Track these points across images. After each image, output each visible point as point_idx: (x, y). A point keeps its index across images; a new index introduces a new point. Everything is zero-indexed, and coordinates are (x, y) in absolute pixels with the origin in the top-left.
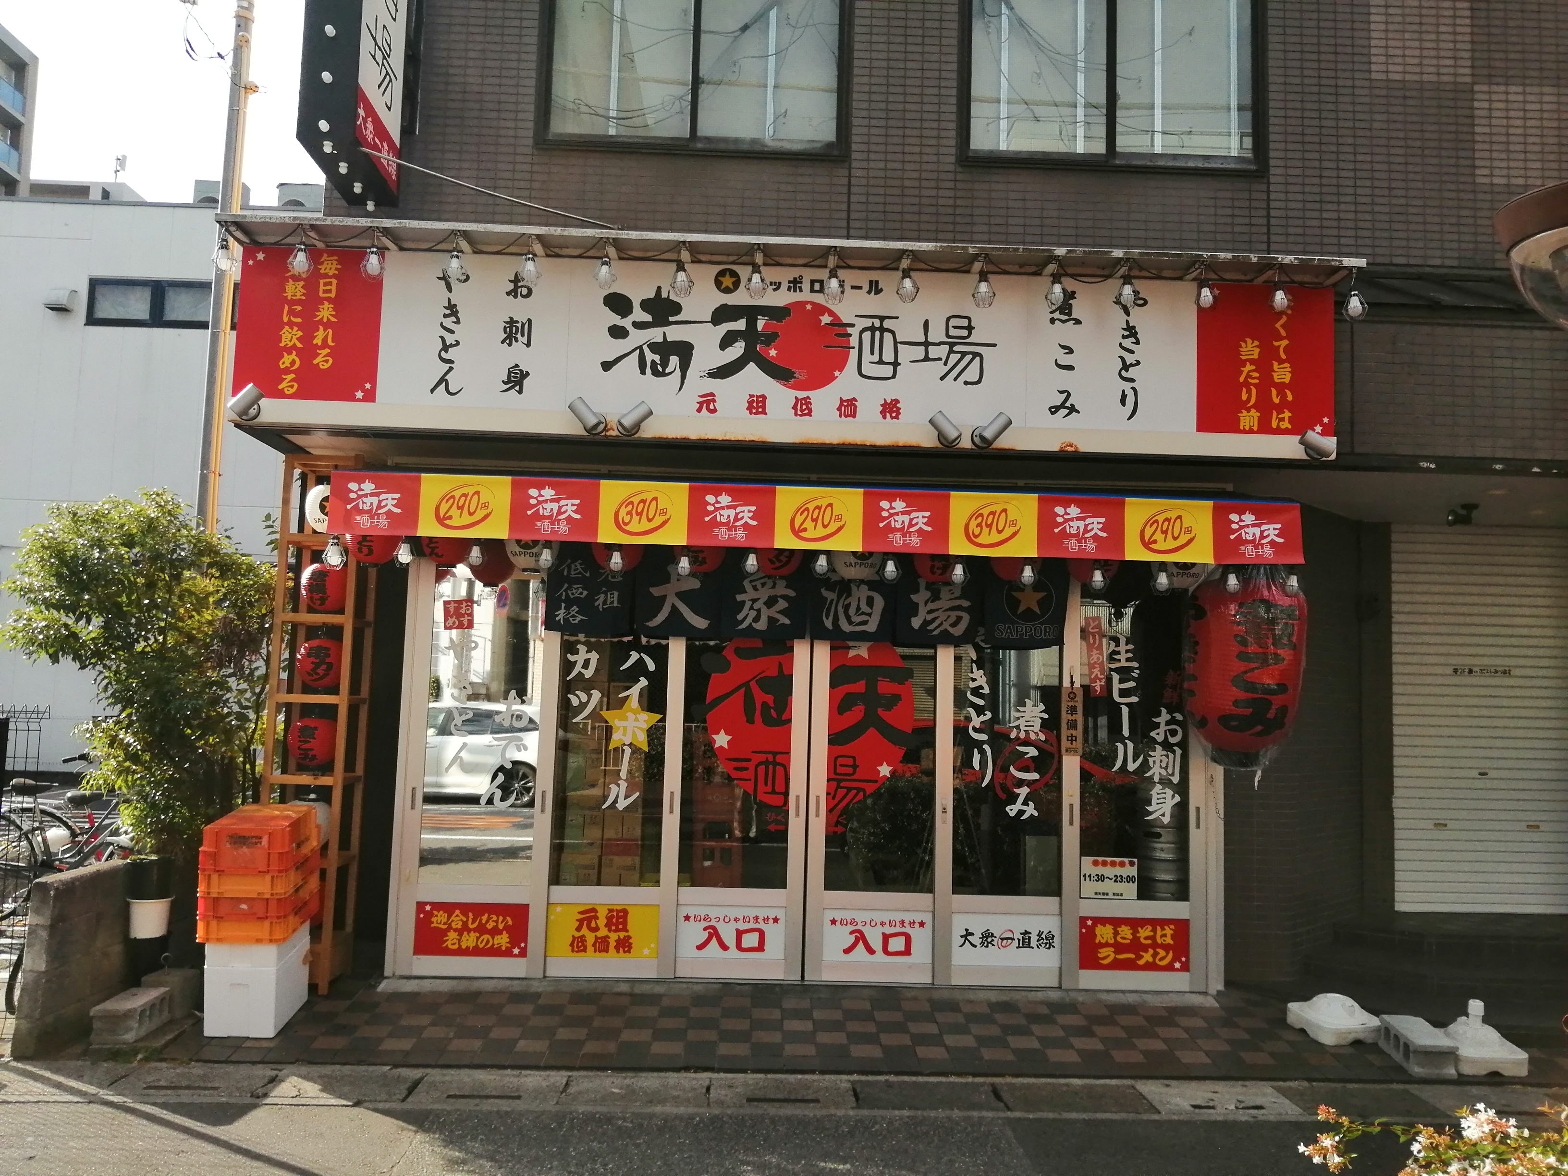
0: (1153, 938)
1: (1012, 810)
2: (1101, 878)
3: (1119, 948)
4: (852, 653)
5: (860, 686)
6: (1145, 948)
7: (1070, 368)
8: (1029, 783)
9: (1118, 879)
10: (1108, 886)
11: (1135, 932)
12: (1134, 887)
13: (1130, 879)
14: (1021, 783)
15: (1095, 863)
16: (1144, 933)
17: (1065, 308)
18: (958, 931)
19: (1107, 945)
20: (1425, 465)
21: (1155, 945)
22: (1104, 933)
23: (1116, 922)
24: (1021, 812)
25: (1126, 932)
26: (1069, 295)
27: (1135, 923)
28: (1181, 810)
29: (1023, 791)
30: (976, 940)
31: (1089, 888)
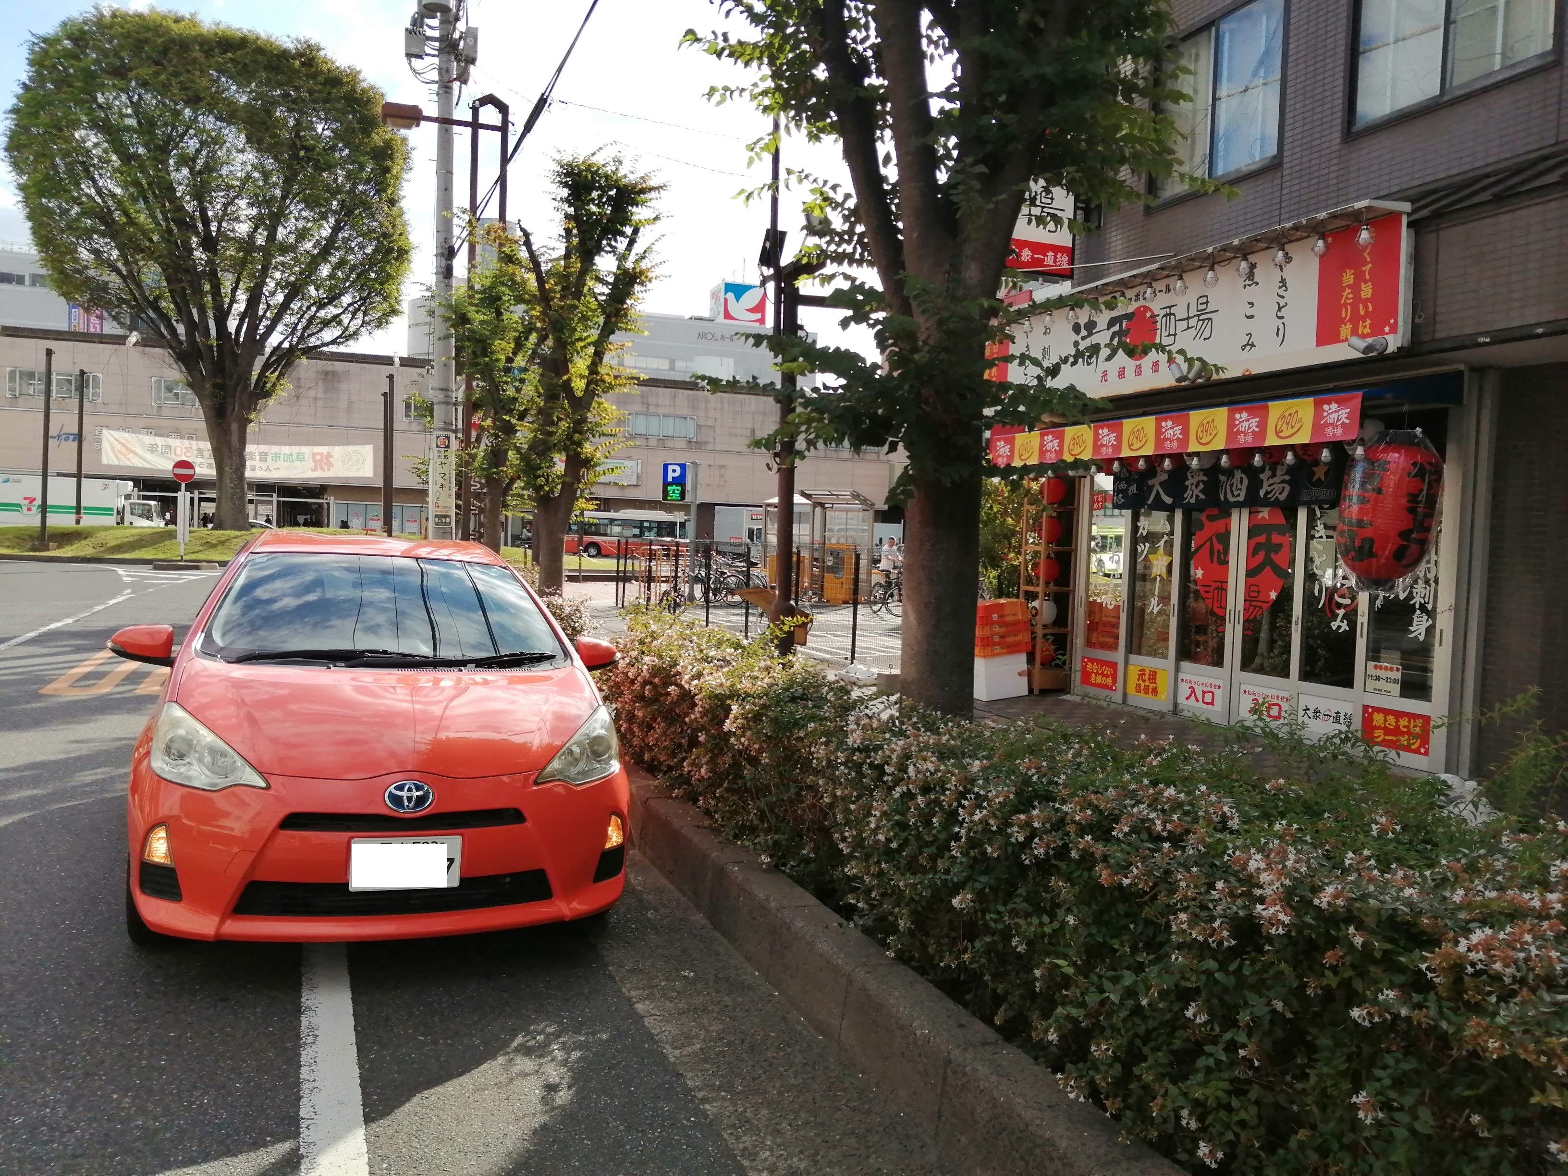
0: (1408, 727)
1: (1334, 625)
2: (1378, 678)
3: (1387, 731)
4: (1260, 515)
5: (1262, 539)
6: (1403, 734)
7: (1252, 317)
8: (1345, 606)
9: (1387, 680)
10: (1381, 685)
11: (1397, 721)
12: (1397, 687)
13: (1395, 681)
14: (1339, 606)
15: (1376, 667)
16: (1403, 722)
17: (1251, 276)
18: (1302, 707)
19: (1379, 728)
20: (1481, 340)
21: (1409, 733)
22: (1378, 719)
23: (1387, 712)
24: (1339, 627)
25: (1391, 719)
26: (1253, 266)
27: (1398, 714)
28: (1430, 630)
29: (1341, 612)
30: (1310, 713)
31: (1371, 684)
